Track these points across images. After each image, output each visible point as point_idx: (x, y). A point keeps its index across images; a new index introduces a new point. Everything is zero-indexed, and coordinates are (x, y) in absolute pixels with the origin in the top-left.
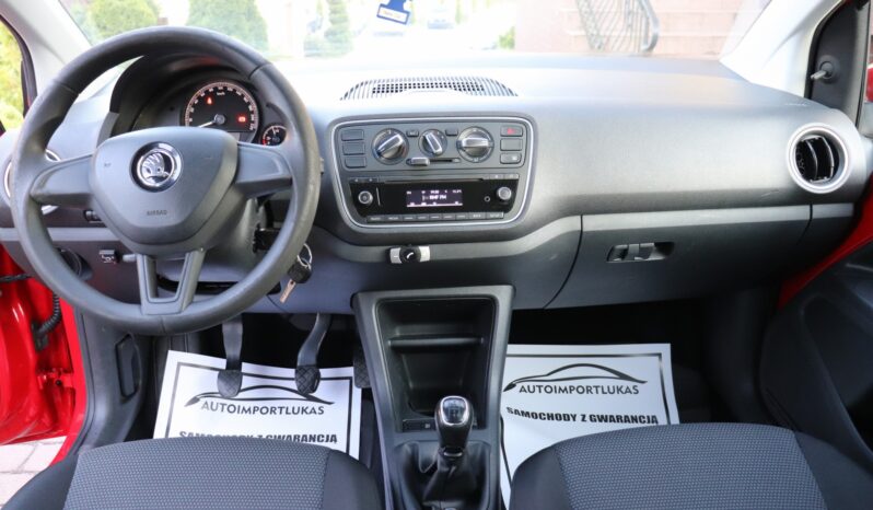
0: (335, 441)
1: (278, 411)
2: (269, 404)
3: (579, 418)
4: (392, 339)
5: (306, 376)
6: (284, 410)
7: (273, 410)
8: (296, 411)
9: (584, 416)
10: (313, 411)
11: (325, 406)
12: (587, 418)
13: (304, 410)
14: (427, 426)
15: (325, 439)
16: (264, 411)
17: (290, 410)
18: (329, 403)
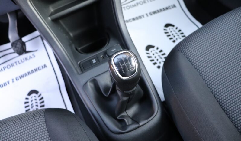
0: (46, 67)
1: (15, 64)
2: (10, 63)
3: (145, 16)
4: (50, 16)
5: (18, 46)
6: (17, 63)
7: (12, 65)
8: (23, 61)
9: (147, 14)
10: (30, 57)
11: (35, 53)
12: (149, 15)
13: (26, 59)
14: (94, 61)
15: (41, 68)
16: (9, 67)
17: (20, 62)
18: (36, 51)
